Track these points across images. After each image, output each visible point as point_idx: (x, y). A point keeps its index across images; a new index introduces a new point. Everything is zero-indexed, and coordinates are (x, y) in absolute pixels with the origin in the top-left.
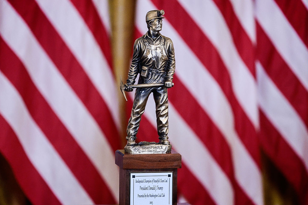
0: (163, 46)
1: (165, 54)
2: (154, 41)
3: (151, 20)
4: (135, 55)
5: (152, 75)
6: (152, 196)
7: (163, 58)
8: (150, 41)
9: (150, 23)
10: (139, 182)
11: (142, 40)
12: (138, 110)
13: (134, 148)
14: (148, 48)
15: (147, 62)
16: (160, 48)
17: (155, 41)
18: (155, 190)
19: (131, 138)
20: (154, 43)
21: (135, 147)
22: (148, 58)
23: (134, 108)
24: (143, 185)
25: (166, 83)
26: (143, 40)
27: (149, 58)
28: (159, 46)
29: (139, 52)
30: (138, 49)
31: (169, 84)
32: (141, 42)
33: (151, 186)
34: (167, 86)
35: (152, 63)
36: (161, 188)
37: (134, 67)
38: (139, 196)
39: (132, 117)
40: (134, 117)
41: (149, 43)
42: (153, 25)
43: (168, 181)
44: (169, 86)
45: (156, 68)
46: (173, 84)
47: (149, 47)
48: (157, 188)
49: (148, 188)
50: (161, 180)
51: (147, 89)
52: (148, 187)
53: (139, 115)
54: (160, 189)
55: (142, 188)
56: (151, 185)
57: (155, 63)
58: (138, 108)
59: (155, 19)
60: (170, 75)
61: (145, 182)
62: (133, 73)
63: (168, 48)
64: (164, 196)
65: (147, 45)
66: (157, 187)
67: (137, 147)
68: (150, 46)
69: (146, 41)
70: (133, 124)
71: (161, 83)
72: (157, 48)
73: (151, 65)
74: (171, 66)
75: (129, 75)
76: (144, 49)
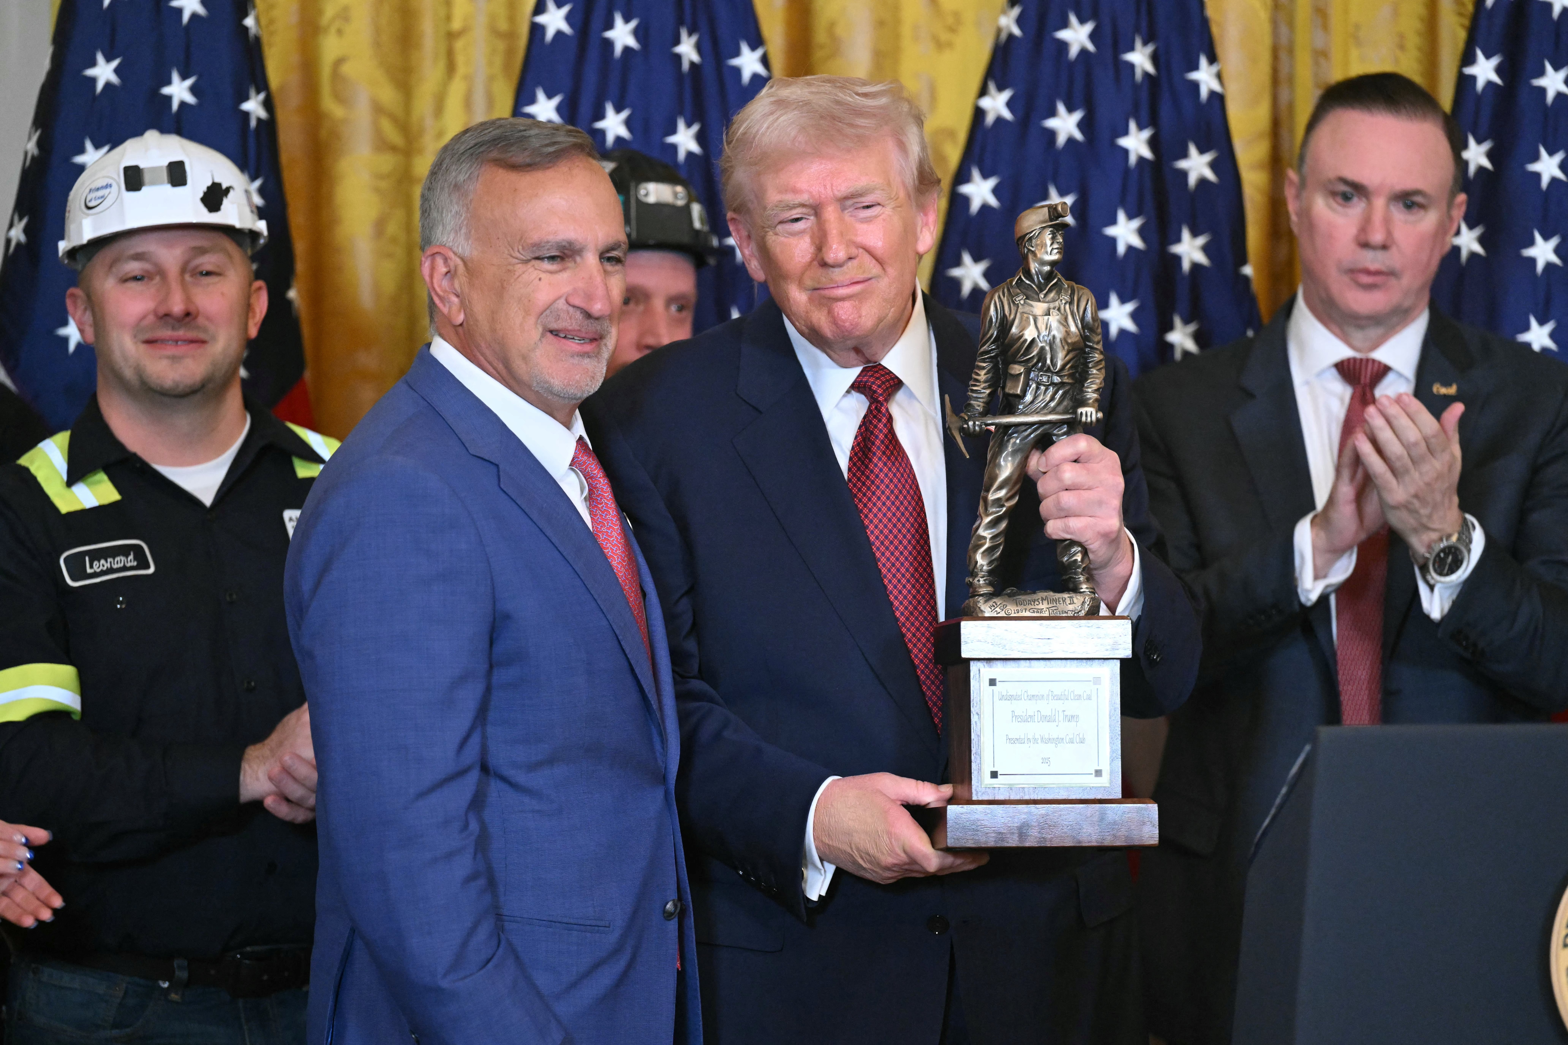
0: (1067, 306)
1: (1073, 328)
2: (1041, 291)
3: (1032, 231)
4: (989, 336)
5: (1038, 388)
6: (1049, 741)
7: (1069, 341)
8: (1030, 293)
9: (1027, 241)
10: (1010, 698)
11: (1006, 290)
12: (1002, 493)
13: (991, 603)
14: (1025, 310)
15: (1022, 352)
16: (1059, 309)
17: (1044, 292)
18: (1057, 724)
19: (982, 578)
20: (1042, 296)
21: (994, 600)
22: (1026, 340)
23: (988, 491)
24: (1020, 707)
25: (1079, 410)
26: (1009, 290)
27: (1029, 340)
28: (1057, 304)
29: (997, 325)
30: (994, 320)
31: (1089, 414)
32: (1004, 296)
33: (1046, 712)
34: (1084, 419)
35: (1037, 354)
36: (1072, 718)
37: (984, 368)
38: (1012, 741)
39: (983, 515)
40: (988, 515)
41: (1027, 298)
42: (1037, 245)
43: (1094, 697)
44: (1089, 419)
45: (1049, 367)
46: (1100, 415)
47: (1027, 309)
48: (1061, 718)
49: (1036, 717)
50: (1072, 694)
51: (1026, 430)
52: (1036, 714)
53: (1004, 509)
54: (1069, 721)
55: (1016, 717)
56: (1046, 708)
57: (1046, 354)
58: (1000, 488)
59: (1044, 228)
60: (1090, 390)
61: (1026, 698)
62: (983, 385)
63: (1081, 313)
64: (1082, 741)
65: (1022, 302)
66: (1061, 714)
67: (998, 601)
68: (1032, 306)
69: (1019, 291)
70: (985, 538)
71: (1065, 412)
72: (1051, 311)
73: (1035, 360)
74: (1091, 368)
75: (973, 391)
76: (1012, 317)
